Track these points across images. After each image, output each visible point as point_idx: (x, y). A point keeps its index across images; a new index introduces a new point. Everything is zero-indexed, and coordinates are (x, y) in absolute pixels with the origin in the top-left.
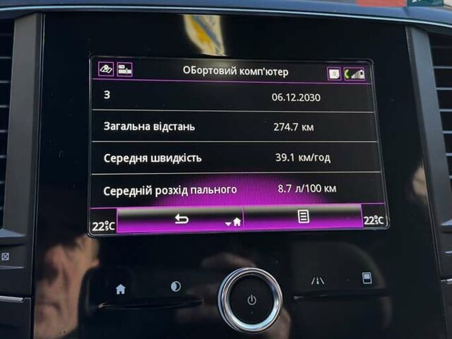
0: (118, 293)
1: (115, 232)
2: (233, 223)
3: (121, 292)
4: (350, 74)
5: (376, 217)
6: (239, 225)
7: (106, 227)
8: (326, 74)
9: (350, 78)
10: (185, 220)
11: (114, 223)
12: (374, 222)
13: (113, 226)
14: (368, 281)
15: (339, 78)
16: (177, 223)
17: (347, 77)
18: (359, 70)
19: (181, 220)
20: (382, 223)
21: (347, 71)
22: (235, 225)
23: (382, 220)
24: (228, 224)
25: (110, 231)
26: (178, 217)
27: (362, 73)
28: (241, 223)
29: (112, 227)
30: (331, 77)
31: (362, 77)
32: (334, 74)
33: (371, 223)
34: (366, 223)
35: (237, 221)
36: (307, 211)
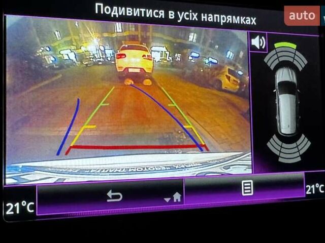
2: (172, 198)
6: (179, 200)
10: (118, 197)
11: (33, 203)
13: (32, 207)
16: (108, 201)
19: (114, 197)
22: (175, 201)
24: (167, 200)
26: (110, 194)
28: (182, 198)
29: (30, 209)
35: (177, 196)
36: (252, 181)
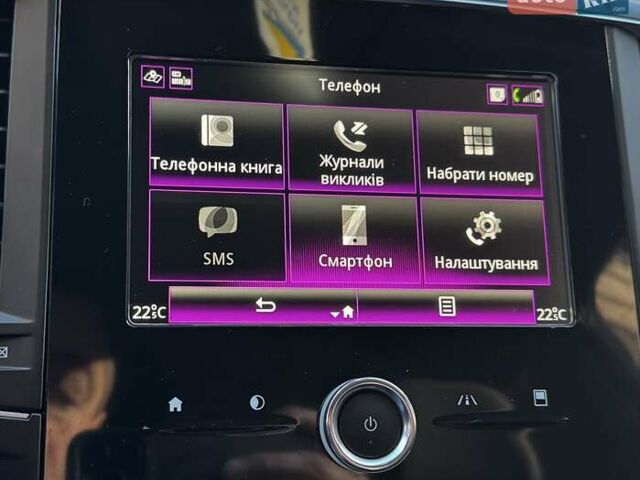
0: (172, 410)
1: (166, 321)
2: (342, 313)
3: (175, 409)
4: (521, 95)
5: (555, 309)
6: (351, 316)
7: (153, 314)
8: (486, 95)
9: (521, 102)
10: (270, 307)
11: (165, 308)
12: (552, 317)
13: (163, 313)
14: (542, 401)
15: (505, 101)
16: (258, 310)
17: (517, 100)
18: (535, 89)
19: (265, 307)
20: (564, 319)
21: (517, 91)
22: (345, 316)
23: (563, 315)
24: (335, 314)
25: (158, 320)
26: (260, 303)
27: (538, 95)
28: (355, 313)
29: (162, 315)
30: (492, 100)
31: (539, 100)
32: (497, 95)
33: (547, 319)
34: (539, 319)
35: (348, 311)
36: (453, 298)
